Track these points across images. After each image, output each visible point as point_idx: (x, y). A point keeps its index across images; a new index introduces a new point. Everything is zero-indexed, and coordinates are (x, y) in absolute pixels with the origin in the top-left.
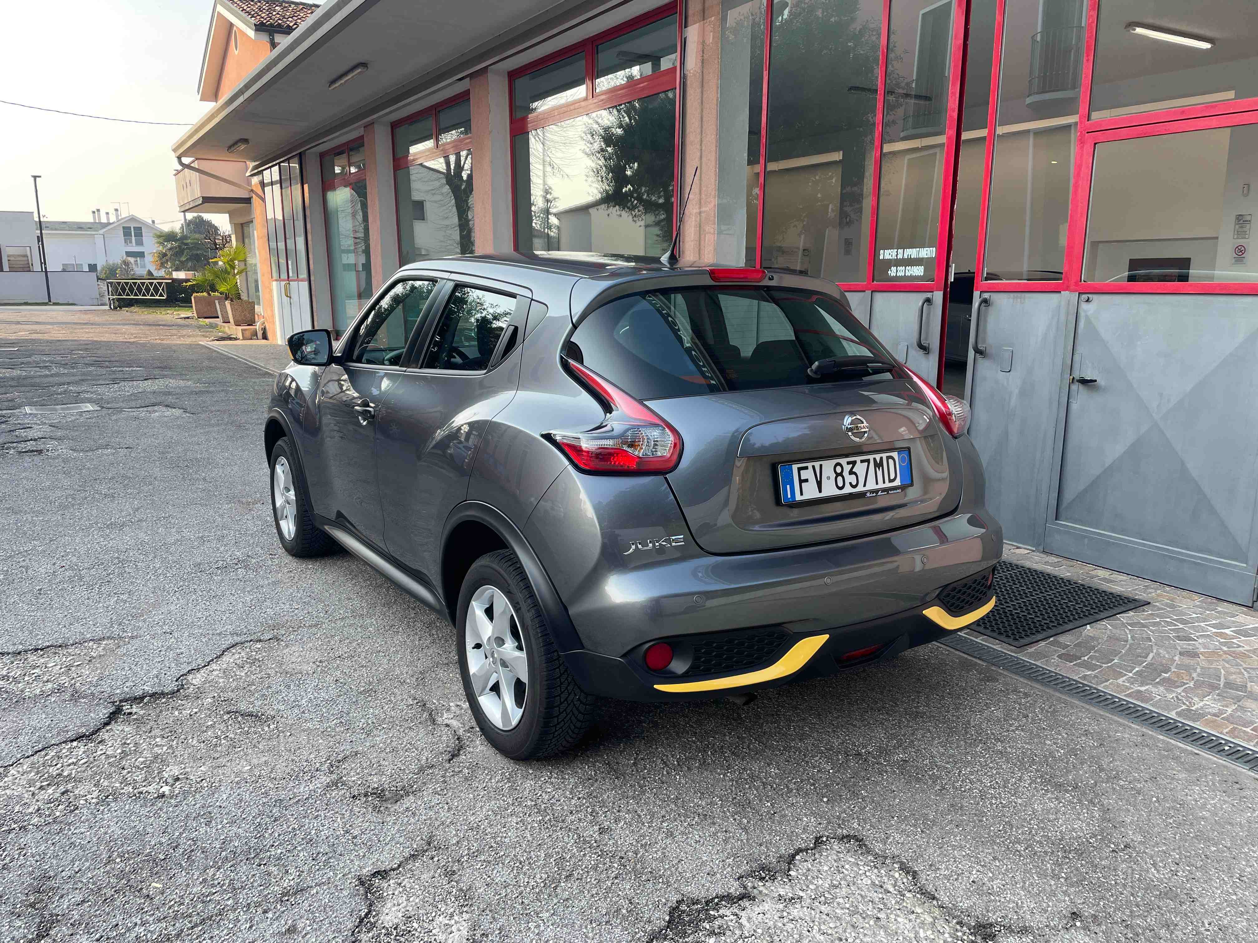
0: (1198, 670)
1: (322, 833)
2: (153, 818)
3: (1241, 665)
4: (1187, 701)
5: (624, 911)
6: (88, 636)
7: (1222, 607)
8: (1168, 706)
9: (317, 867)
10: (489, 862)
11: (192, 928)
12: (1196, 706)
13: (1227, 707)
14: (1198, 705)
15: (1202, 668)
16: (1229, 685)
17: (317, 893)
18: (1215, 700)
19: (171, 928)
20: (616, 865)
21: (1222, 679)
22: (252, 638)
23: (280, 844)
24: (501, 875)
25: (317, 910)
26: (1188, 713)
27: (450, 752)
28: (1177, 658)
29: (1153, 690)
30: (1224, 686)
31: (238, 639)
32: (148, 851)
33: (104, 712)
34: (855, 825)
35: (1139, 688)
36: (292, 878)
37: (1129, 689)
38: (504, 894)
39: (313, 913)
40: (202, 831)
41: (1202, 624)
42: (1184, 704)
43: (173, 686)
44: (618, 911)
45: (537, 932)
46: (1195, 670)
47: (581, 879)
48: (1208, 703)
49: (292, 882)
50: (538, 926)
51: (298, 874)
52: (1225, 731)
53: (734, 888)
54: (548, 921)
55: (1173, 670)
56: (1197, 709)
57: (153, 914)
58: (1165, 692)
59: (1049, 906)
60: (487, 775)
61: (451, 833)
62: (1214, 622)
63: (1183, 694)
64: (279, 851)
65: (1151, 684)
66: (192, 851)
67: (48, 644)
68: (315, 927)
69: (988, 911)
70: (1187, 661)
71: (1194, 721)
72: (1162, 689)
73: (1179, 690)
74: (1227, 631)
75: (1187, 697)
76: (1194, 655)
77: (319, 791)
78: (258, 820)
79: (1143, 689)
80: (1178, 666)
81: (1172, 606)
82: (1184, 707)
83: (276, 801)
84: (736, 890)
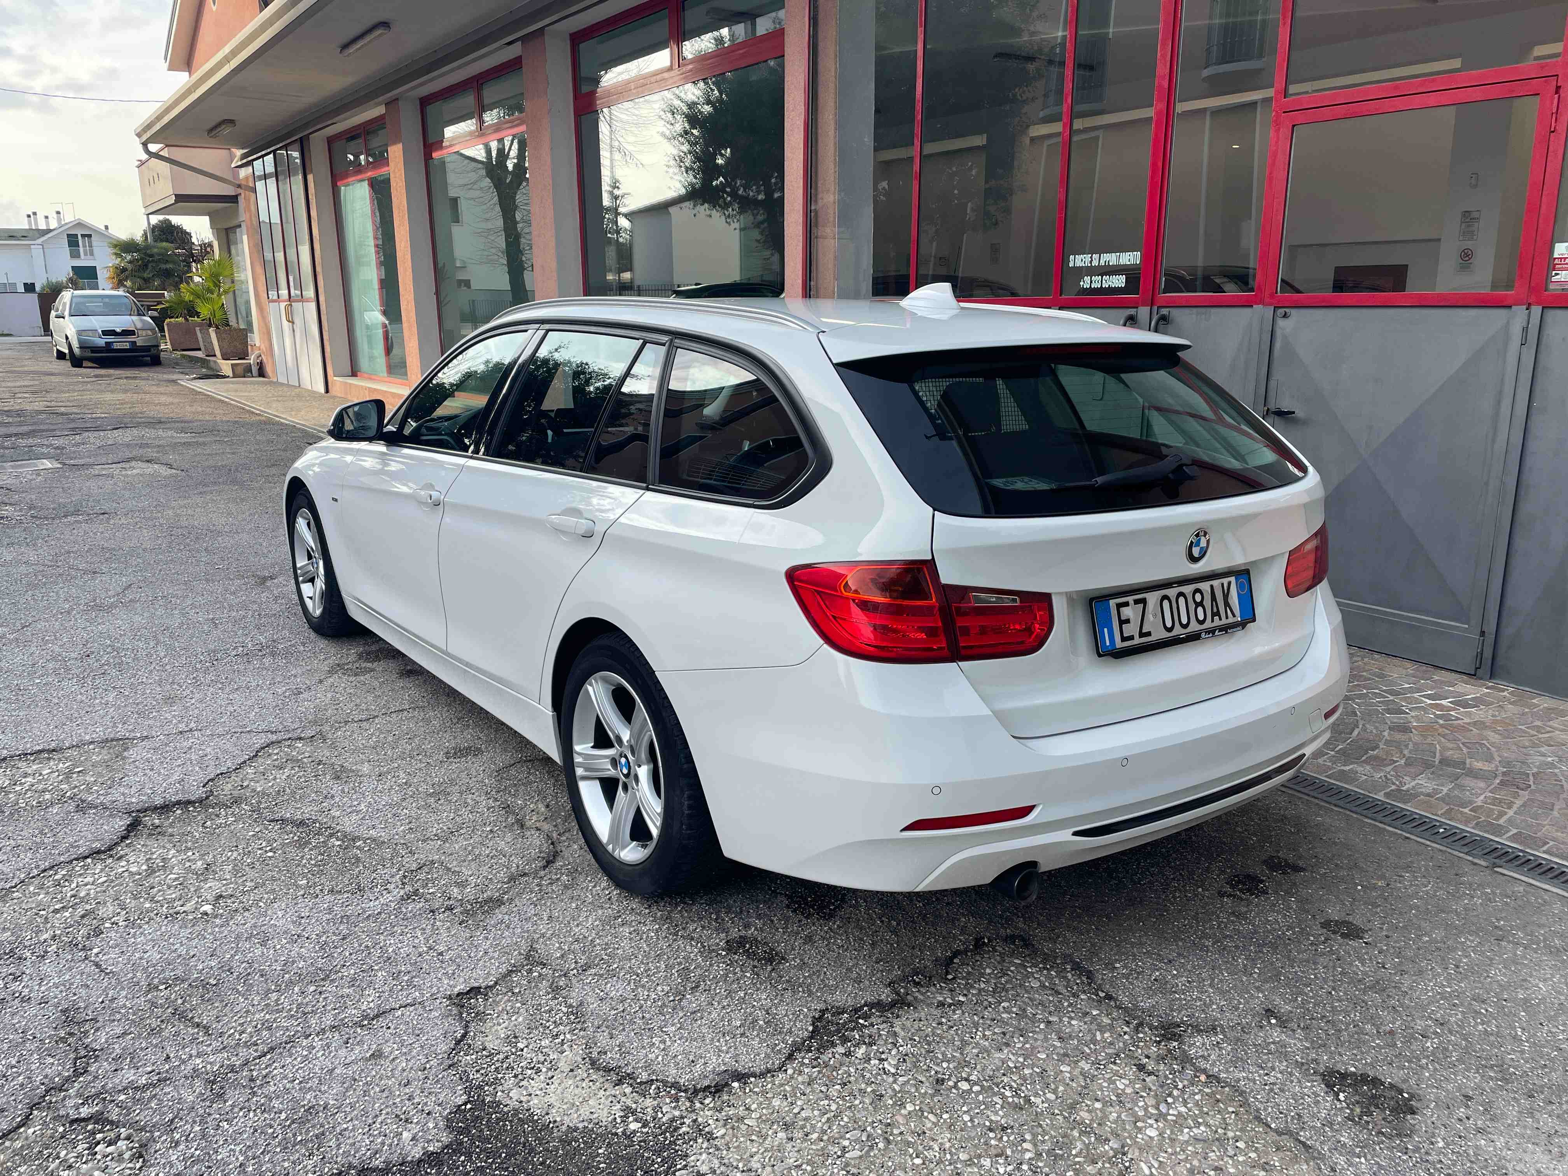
0: (1411, 746)
1: (402, 950)
2: (196, 940)
3: (1459, 740)
4: (1397, 780)
5: (761, 1023)
6: (87, 737)
7: (1438, 676)
8: (1376, 788)
9: (399, 987)
10: (601, 976)
11: (260, 1057)
12: (1407, 786)
13: (1443, 786)
14: (1409, 784)
15: (1415, 744)
16: (1444, 762)
17: (403, 1015)
18: (1429, 779)
19: (235, 1058)
20: (748, 975)
21: (1438, 755)
22: (290, 735)
23: (353, 964)
24: (616, 989)
25: (405, 1032)
26: (1399, 794)
27: (544, 858)
28: (1386, 734)
29: (1360, 769)
30: (1440, 762)
31: (274, 738)
32: (195, 976)
33: (121, 823)
34: (1021, 925)
35: (1342, 768)
36: (371, 999)
37: (1330, 768)
38: (622, 1009)
39: (400, 1036)
40: (258, 952)
41: (1416, 695)
42: (1394, 784)
43: (201, 793)
44: (755, 1021)
45: (662, 1046)
46: (1407, 746)
47: (709, 990)
48: (1420, 782)
49: (372, 1005)
50: (664, 1042)
51: (377, 995)
52: (1440, 813)
53: (886, 995)
54: (674, 1036)
55: (1381, 747)
56: (1408, 791)
57: (211, 1044)
58: (1372, 771)
59: (1240, 1003)
60: (590, 881)
61: (554, 945)
62: (1430, 692)
63: (1392, 773)
64: (352, 972)
65: (1357, 763)
66: (249, 974)
67: (38, 748)
68: (404, 1050)
69: (1172, 1010)
70: (1398, 736)
71: (1404, 803)
72: (1368, 767)
73: (1388, 769)
74: (1444, 702)
75: (1397, 777)
76: (1405, 729)
77: (393, 905)
78: (324, 938)
79: (1347, 768)
80: (1387, 743)
81: (1382, 676)
82: (1393, 787)
83: (342, 917)
84: (888, 996)
